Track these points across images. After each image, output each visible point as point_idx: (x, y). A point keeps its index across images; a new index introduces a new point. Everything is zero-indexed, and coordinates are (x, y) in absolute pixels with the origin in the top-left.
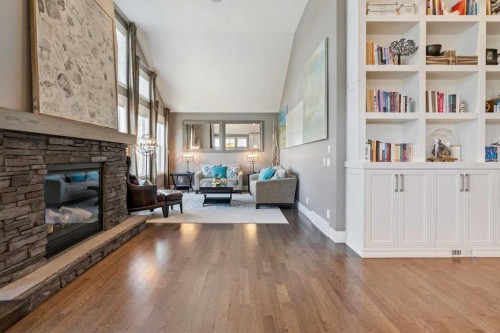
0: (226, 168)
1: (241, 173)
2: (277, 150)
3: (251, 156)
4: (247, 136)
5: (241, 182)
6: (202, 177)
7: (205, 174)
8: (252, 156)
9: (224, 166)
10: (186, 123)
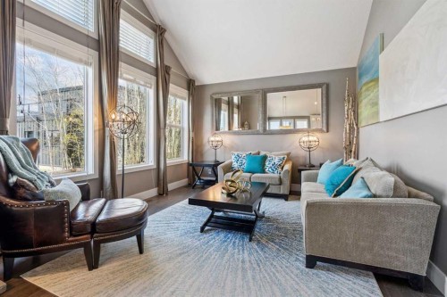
0: (265, 158)
1: (288, 167)
2: (354, 129)
3: (305, 139)
4: (308, 118)
5: (287, 182)
6: (229, 169)
7: (235, 165)
8: (308, 140)
9: (262, 153)
10: (215, 97)
